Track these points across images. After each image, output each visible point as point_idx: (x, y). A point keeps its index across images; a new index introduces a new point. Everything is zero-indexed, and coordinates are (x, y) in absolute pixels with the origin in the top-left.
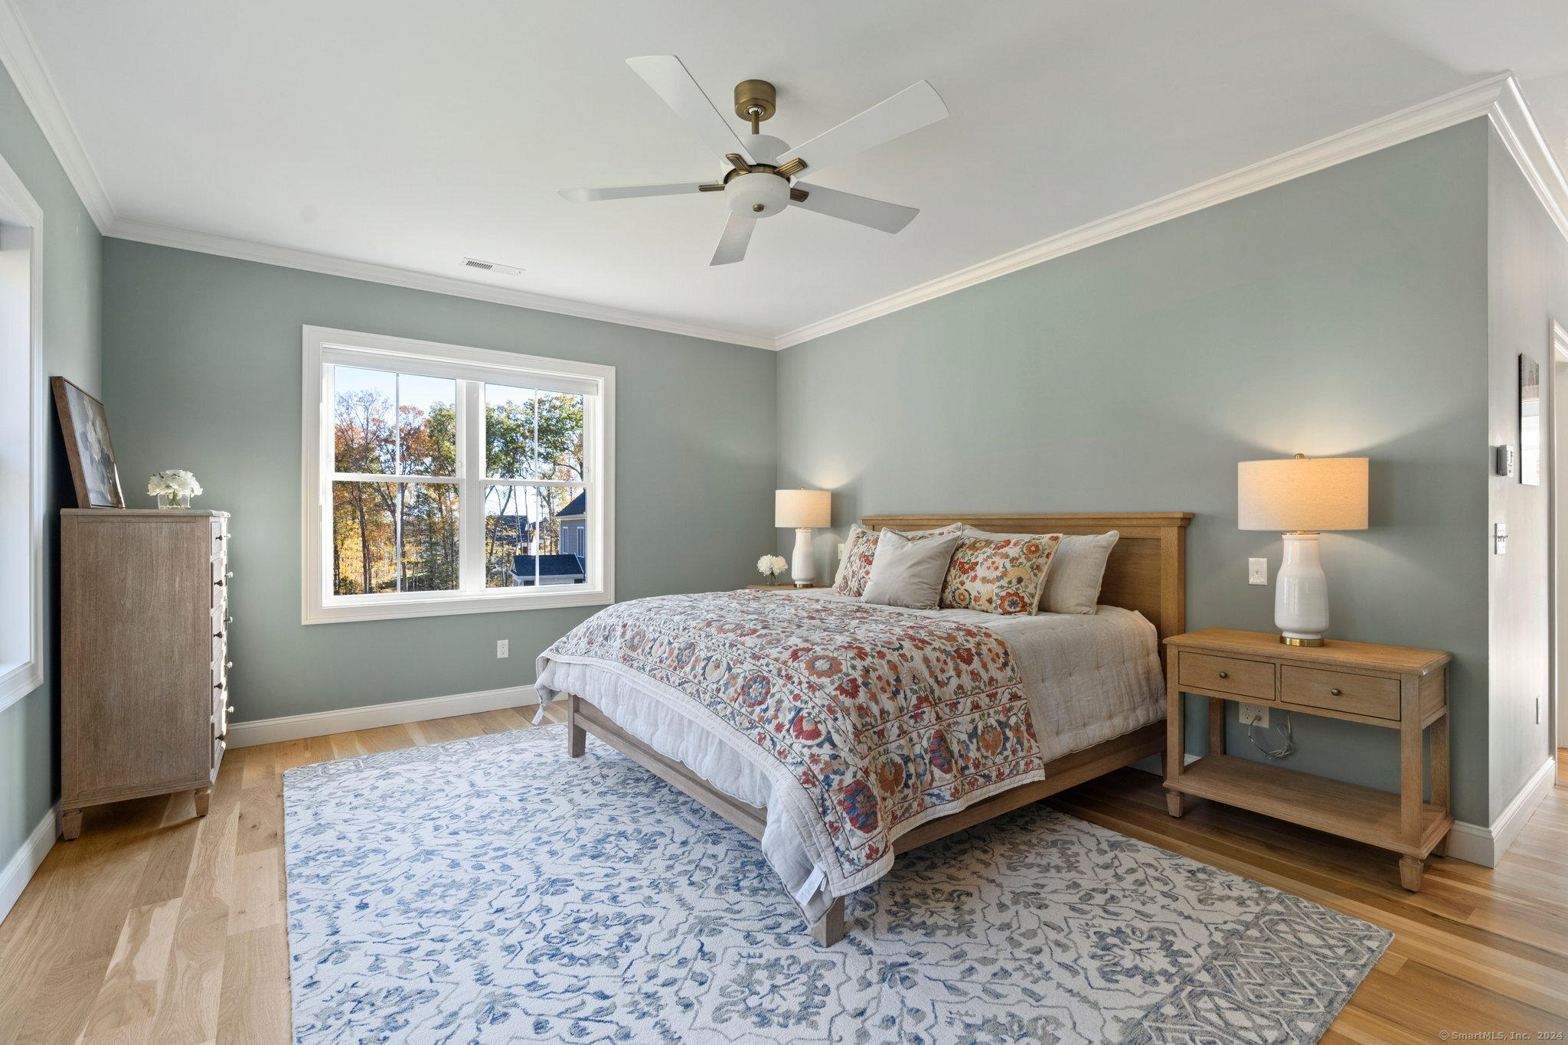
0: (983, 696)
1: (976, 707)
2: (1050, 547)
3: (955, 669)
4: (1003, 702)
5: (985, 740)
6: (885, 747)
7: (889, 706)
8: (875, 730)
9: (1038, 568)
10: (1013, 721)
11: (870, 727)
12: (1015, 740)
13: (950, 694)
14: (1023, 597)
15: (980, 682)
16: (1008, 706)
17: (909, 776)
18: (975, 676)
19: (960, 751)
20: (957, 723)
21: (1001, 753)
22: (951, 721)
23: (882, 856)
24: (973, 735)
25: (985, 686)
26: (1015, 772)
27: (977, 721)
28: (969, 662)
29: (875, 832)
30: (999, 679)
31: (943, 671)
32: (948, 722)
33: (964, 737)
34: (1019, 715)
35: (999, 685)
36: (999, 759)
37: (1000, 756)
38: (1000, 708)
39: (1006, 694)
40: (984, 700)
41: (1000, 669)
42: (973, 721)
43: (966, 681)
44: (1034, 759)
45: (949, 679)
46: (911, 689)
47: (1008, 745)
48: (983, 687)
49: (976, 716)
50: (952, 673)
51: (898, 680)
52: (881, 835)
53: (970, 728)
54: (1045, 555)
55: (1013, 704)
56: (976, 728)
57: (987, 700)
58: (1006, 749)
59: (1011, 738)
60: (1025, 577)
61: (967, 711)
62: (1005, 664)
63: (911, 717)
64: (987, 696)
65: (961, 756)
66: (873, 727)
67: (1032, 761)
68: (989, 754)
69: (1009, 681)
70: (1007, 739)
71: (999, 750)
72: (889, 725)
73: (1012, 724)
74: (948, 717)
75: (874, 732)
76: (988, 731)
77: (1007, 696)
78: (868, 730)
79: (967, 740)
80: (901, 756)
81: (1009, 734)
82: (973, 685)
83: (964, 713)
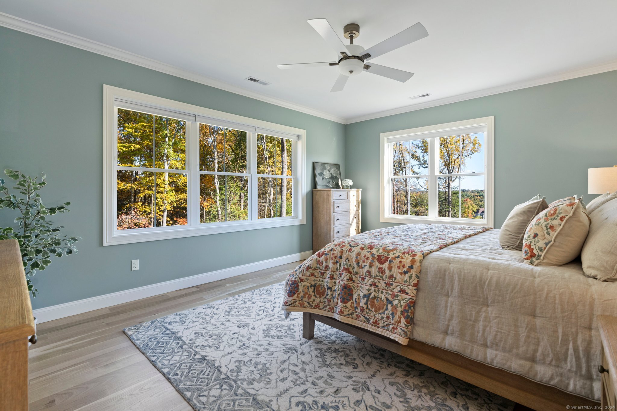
0: (382, 282)
1: (374, 284)
2: (566, 211)
3: (370, 263)
4: (394, 290)
5: (374, 302)
6: (323, 279)
7: (331, 265)
8: (321, 271)
9: (552, 227)
10: (396, 302)
11: (319, 269)
12: (391, 312)
13: (363, 273)
14: (533, 249)
15: (384, 275)
16: (396, 294)
17: (327, 295)
18: (381, 270)
19: (356, 299)
20: (361, 287)
21: (381, 314)
22: (360, 285)
23: (287, 306)
24: (367, 296)
25: (386, 278)
26: (386, 328)
27: (372, 291)
28: (382, 263)
29: (290, 298)
30: (398, 278)
31: (364, 261)
32: (358, 284)
33: (362, 295)
34: (402, 302)
35: (396, 281)
36: (378, 316)
37: (379, 314)
38: (390, 293)
39: (398, 287)
40: (382, 284)
41: (401, 274)
42: (369, 290)
43: (374, 271)
44: (398, 328)
45: (365, 266)
46: (343, 263)
47: (386, 312)
48: (384, 277)
49: (373, 289)
50: (368, 264)
51: (341, 257)
52: (291, 300)
53: (366, 292)
54: (559, 218)
55: (400, 294)
56: (370, 294)
57: (384, 285)
58: (384, 314)
59: (389, 310)
60: (540, 234)
61: (368, 284)
62: (405, 273)
63: (340, 274)
64: (385, 283)
65: (356, 301)
66: (321, 270)
67: (397, 329)
68: (373, 310)
69: (404, 282)
70: (387, 309)
71: (380, 312)
72: (328, 272)
73: (394, 304)
74: (359, 282)
75: (320, 272)
76: (377, 299)
77: (398, 289)
78: (318, 270)
79: (362, 296)
80: (327, 286)
81: (389, 307)
82: (377, 273)
83: (366, 284)
